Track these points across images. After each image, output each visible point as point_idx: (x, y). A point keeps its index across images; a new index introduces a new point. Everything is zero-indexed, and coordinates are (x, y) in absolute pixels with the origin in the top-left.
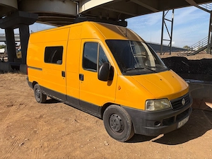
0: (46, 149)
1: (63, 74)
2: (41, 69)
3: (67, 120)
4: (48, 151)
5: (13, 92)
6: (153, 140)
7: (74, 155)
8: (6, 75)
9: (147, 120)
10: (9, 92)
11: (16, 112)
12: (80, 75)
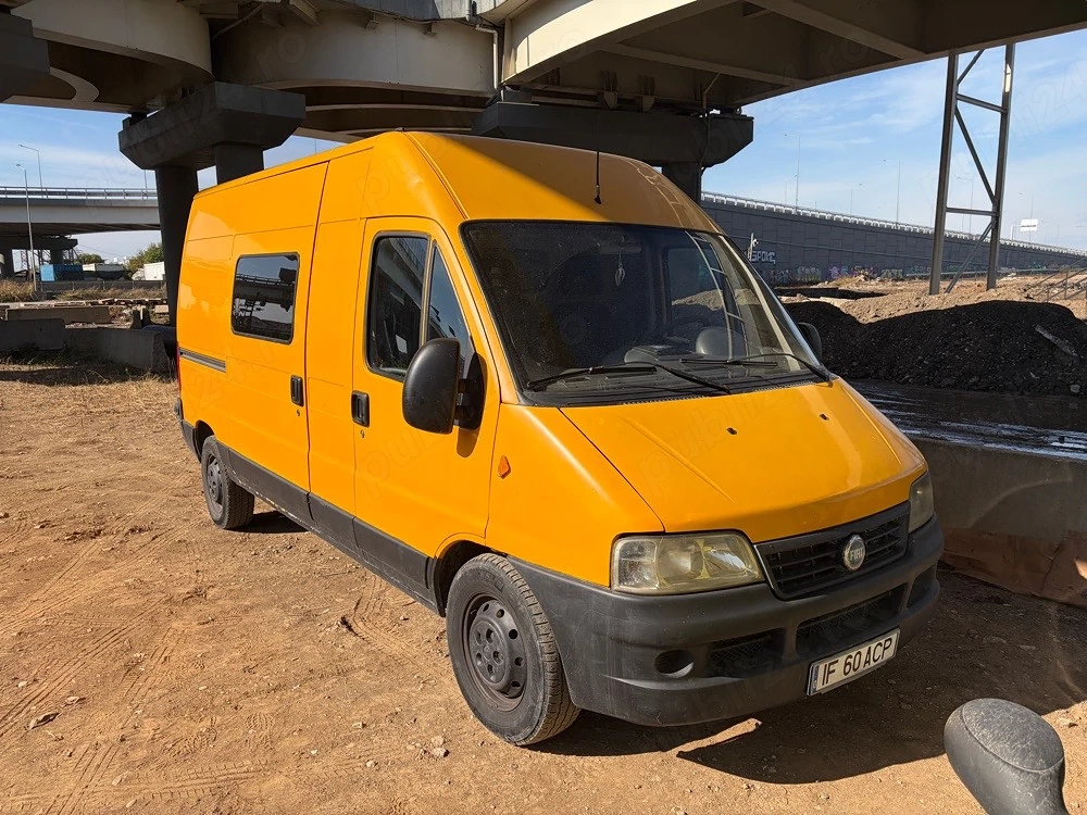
0: (140, 754)
1: (298, 392)
2: (221, 364)
3: (308, 616)
4: (145, 763)
5: (132, 469)
6: (689, 747)
7: (251, 791)
8: (131, 388)
9: (619, 641)
10: (113, 468)
11: (98, 565)
12: (355, 399)
